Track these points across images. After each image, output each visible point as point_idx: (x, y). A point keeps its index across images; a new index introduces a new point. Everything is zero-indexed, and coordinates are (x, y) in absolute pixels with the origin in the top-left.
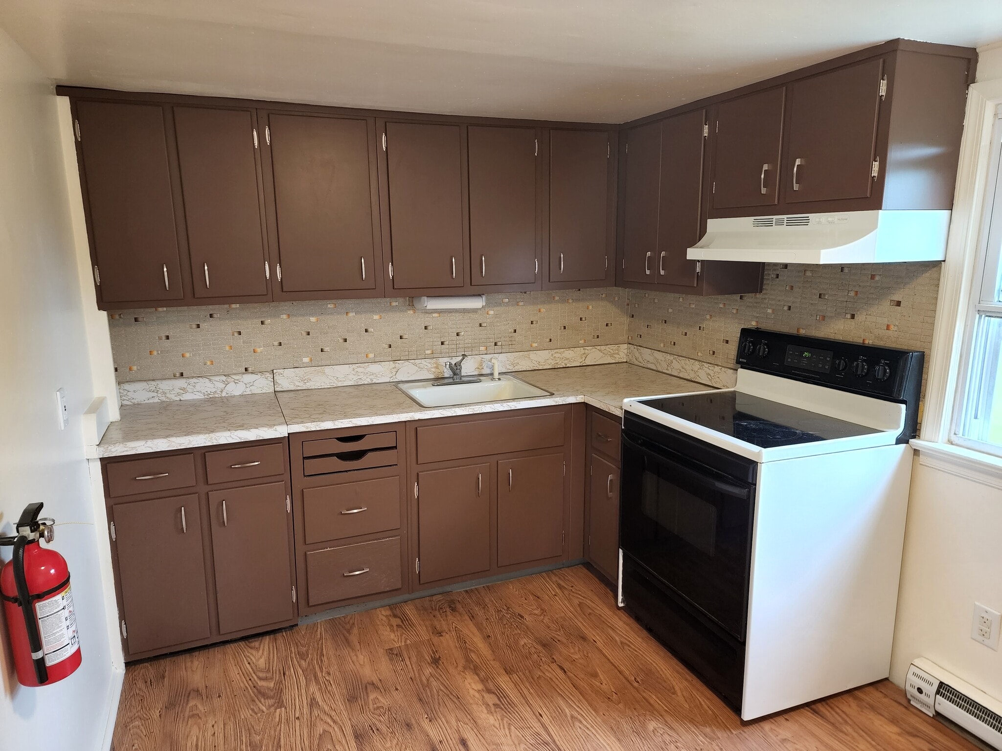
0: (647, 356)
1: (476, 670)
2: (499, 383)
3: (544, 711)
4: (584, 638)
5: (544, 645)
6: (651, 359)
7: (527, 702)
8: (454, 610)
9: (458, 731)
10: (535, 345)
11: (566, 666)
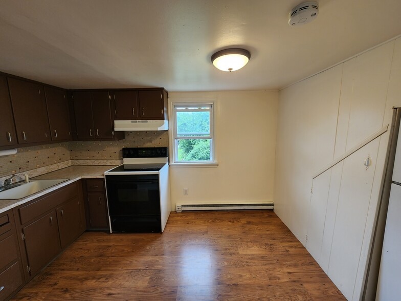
0: (81, 162)
1: (86, 279)
2: (30, 183)
3: (121, 267)
4: (110, 246)
5: (100, 256)
6: (84, 162)
7: (115, 270)
8: (51, 274)
9: (104, 294)
10: (38, 166)
11: (113, 255)
